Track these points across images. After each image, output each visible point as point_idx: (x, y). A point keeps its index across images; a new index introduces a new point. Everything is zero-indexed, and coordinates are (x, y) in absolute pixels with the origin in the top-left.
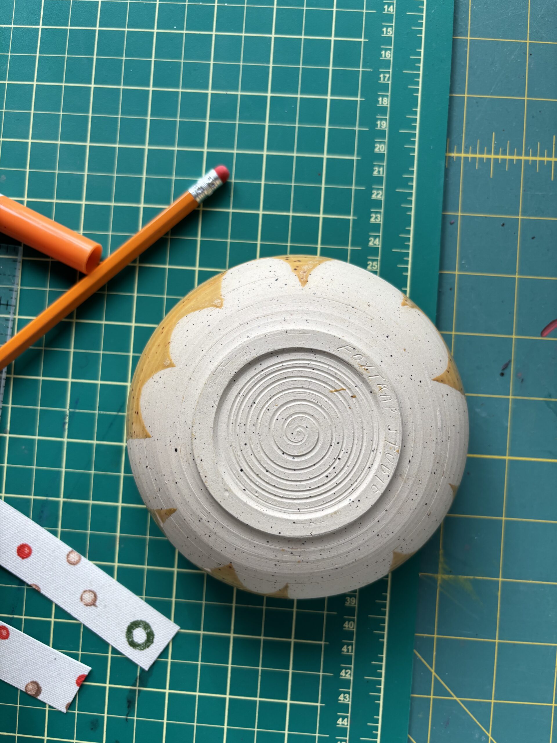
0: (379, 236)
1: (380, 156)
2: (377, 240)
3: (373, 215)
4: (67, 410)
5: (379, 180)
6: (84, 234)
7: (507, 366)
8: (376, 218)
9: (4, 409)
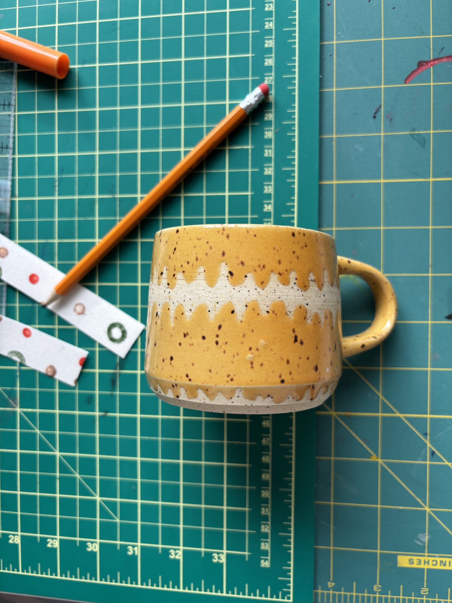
0: (272, 20)
2: (271, 23)
3: (267, 5)
4: (56, 176)
7: (378, 110)
8: (269, 7)
9: (13, 181)
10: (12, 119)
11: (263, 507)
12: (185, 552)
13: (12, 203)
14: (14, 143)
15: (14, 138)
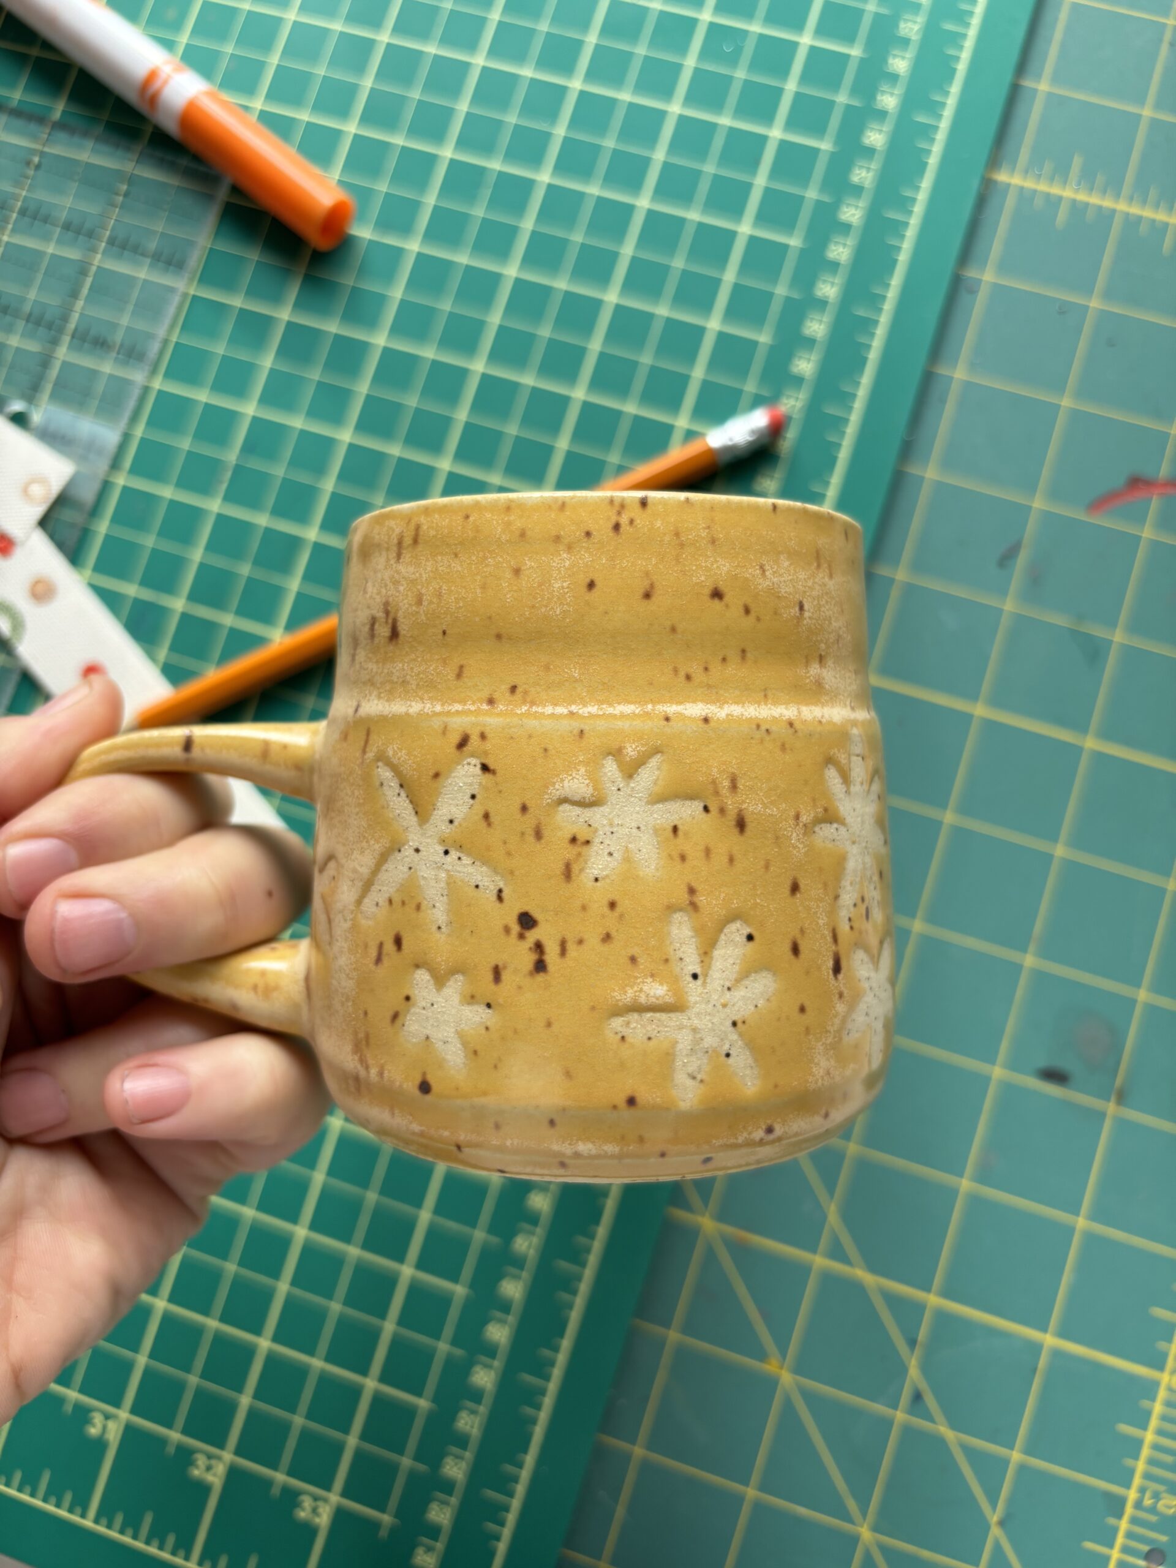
1: (870, 152)
3: (834, 247)
4: (232, 458)
5: (858, 190)
6: (339, 180)
7: (1012, 552)
8: (839, 253)
9: (126, 437)
10: (176, 299)
11: (466, 1409)
12: (233, 1473)
13: (106, 486)
14: (161, 353)
15: (166, 342)
